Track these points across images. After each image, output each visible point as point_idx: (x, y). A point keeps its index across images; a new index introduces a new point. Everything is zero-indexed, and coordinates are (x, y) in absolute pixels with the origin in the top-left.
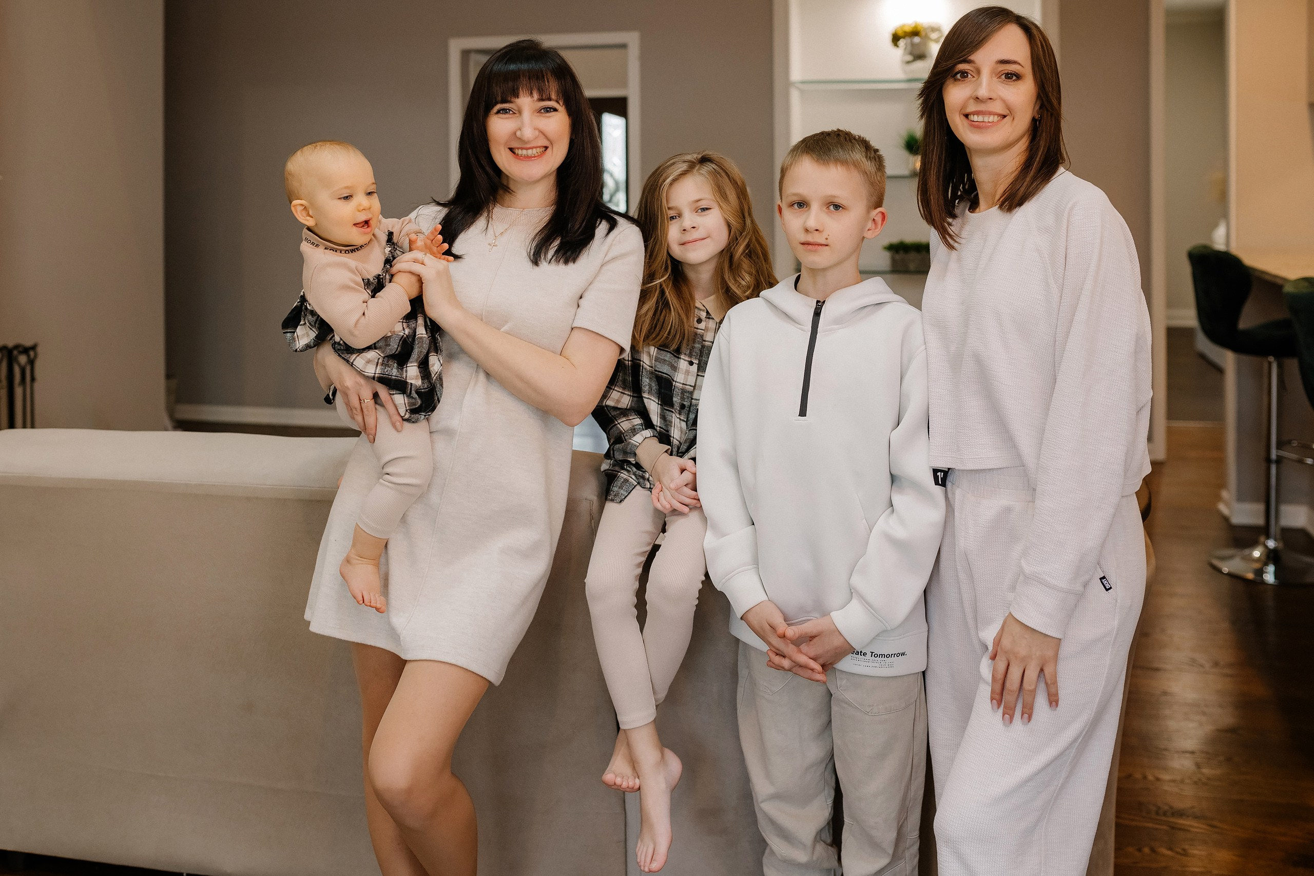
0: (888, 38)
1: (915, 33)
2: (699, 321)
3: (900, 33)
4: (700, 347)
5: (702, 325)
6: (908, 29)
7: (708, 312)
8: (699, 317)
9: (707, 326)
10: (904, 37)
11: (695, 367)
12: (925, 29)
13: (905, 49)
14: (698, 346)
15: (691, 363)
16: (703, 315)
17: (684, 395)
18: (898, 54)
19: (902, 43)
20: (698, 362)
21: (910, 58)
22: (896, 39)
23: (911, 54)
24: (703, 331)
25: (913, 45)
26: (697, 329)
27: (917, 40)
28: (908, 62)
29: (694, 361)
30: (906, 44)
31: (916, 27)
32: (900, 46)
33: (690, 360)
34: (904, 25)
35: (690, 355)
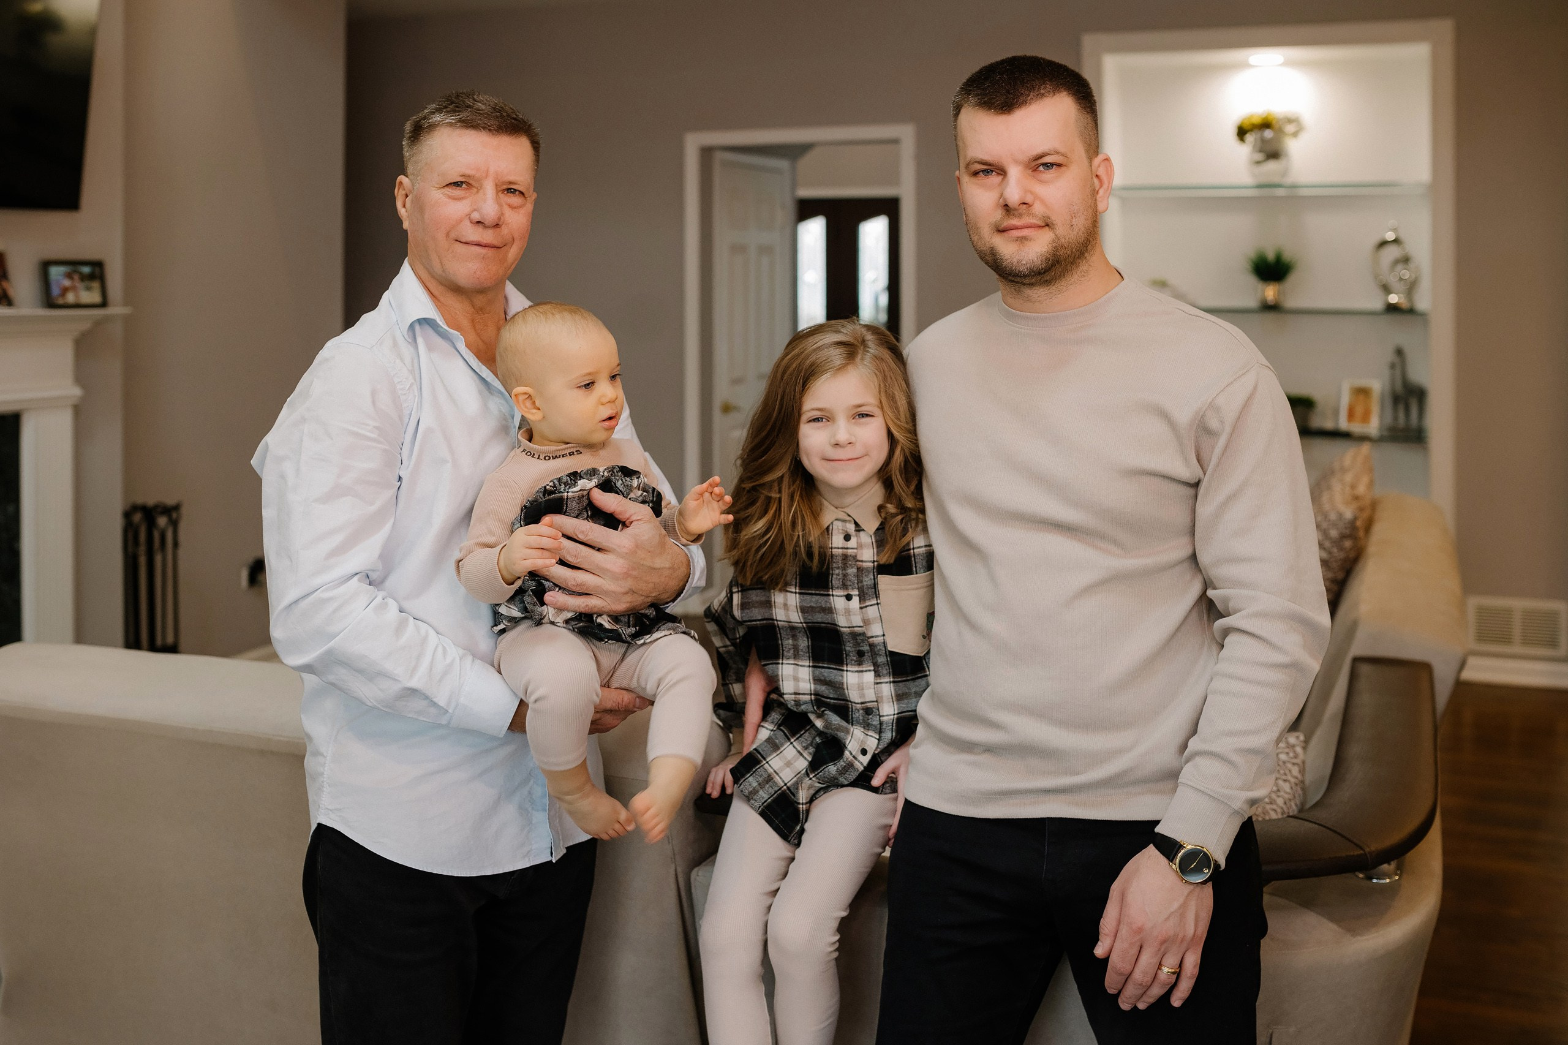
0: (1232, 132)
1: (1266, 124)
2: (847, 538)
3: (1246, 127)
4: (855, 571)
5: (853, 543)
6: (1257, 120)
7: (856, 523)
8: (846, 531)
9: (859, 541)
10: (1251, 130)
11: (856, 600)
12: (1278, 120)
13: (1254, 146)
14: (852, 571)
15: (849, 598)
16: (851, 528)
17: (857, 639)
18: (1244, 152)
19: (1250, 138)
20: (857, 593)
21: (1260, 156)
22: (1242, 133)
23: (1261, 151)
24: (855, 551)
25: (1263, 141)
26: (847, 548)
27: (1268, 134)
28: (1258, 163)
29: (851, 593)
30: (1255, 139)
31: (1266, 118)
32: (1246, 141)
33: (846, 593)
34: (1252, 116)
35: (844, 586)
